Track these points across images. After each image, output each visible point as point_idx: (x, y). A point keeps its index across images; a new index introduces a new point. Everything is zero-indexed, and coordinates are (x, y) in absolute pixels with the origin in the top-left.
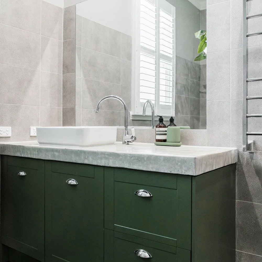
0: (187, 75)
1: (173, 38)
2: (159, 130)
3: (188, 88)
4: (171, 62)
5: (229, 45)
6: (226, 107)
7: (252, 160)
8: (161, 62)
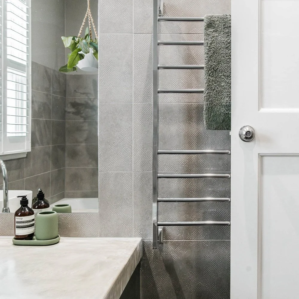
0: (47, 90)
1: (28, 36)
2: (22, 220)
3: (49, 108)
4: (25, 72)
5: (131, 96)
6: (126, 182)
7: (161, 252)
8: (9, 72)
